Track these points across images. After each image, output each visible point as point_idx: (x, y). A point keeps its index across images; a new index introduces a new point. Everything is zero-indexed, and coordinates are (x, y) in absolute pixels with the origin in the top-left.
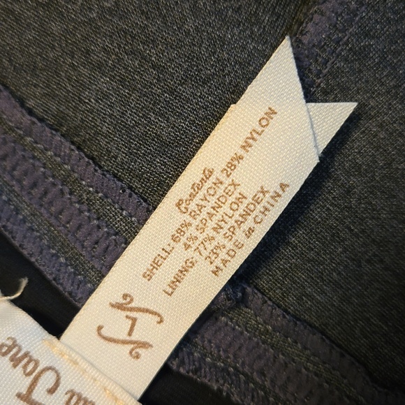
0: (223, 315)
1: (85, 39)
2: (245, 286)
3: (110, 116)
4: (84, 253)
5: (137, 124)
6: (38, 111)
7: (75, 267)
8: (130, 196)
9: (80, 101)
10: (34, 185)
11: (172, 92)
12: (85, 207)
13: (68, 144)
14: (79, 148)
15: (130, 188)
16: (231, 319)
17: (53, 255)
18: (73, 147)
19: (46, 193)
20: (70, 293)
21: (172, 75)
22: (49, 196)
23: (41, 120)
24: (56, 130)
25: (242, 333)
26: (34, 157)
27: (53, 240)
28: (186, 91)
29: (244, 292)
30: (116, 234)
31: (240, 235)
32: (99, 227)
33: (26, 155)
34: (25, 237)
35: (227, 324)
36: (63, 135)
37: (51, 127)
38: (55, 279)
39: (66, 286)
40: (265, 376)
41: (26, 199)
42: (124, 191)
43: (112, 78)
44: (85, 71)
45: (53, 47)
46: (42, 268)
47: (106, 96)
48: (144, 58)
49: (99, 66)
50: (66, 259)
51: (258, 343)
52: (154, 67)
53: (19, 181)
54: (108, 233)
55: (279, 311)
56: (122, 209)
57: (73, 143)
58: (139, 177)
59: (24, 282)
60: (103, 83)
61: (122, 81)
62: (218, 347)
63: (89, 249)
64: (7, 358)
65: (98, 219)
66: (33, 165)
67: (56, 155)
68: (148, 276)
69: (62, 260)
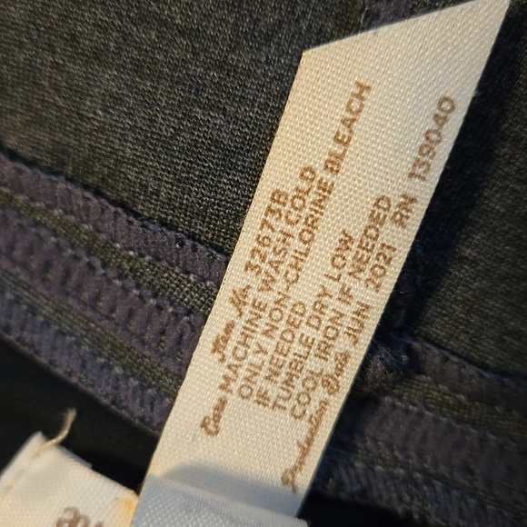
0: (385, 393)
1: (64, 17)
2: (409, 341)
3: (132, 129)
4: (147, 353)
5: (178, 131)
6: (25, 151)
7: (141, 378)
8: (195, 249)
9: (81, 117)
10: (47, 266)
11: (220, 66)
12: (131, 283)
13: (78, 191)
14: (98, 193)
15: (192, 236)
16: (400, 398)
17: (102, 367)
18: (88, 194)
19: (68, 273)
20: (142, 419)
21: (213, 39)
22: (74, 277)
23: (31, 163)
24: (57, 174)
25: (421, 415)
26: (37, 224)
27: (98, 342)
28: (242, 59)
29: (409, 350)
30: (189, 313)
32: (159, 308)
33: (24, 222)
34: (54, 348)
35: (394, 407)
36: (69, 180)
37: (50, 171)
38: (113, 402)
39: (134, 410)
40: (471, 472)
41: (41, 289)
42: (182, 245)
43: (122, 67)
44: (74, 69)
45: (21, 45)
46: (90, 390)
47: (118, 100)
48: (165, 23)
49: (98, 55)
50: (124, 368)
51: (449, 426)
52: (182, 33)
53: (24, 265)
54: (176, 314)
55: (471, 370)
56: (188, 273)
57: (86, 187)
58: (202, 215)
59: (71, 416)
60: (109, 79)
61: (138, 68)
62: (390, 446)
63: (154, 345)
65: (155, 296)
66: (38, 235)
67: (66, 212)
69: (118, 370)
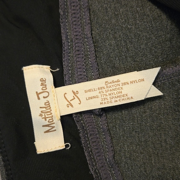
0: (93, 115)
1: (118, 29)
2: (104, 113)
3: (108, 50)
4: (76, 75)
5: (112, 57)
6: (94, 35)
7: (71, 76)
8: (97, 71)
9: (105, 42)
10: (78, 51)
11: (126, 57)
12: (85, 65)
13: (94, 48)
14: (95, 51)
15: (99, 69)
16: (94, 117)
17: (69, 69)
18: (94, 50)
20: (66, 81)
21: (129, 53)
22: (79, 56)
23: (92, 38)
24: (94, 43)
25: (94, 123)
26: (84, 44)
27: (72, 66)
28: (129, 59)
29: (102, 114)
30: (87, 77)
31: (113, 100)
32: (84, 72)
33: (82, 42)
34: (66, 60)
35: (92, 118)
36: (94, 45)
37: (93, 41)
38: (65, 75)
39: (66, 78)
40: (91, 136)
41: (74, 52)
42: (97, 69)
43: (116, 43)
44: (111, 36)
45: (109, 25)
46: (64, 70)
47: (111, 45)
48: (127, 45)
49: (115, 38)
50: (71, 73)
51: (96, 128)
52: (127, 48)
53: (76, 47)
54: (85, 75)
55: (106, 125)
56: (93, 73)
57: (95, 49)
58: (103, 69)
59: (58, 70)
60: (113, 42)
61: (117, 45)
62: (86, 121)
63: (78, 75)
64: (41, 82)
65: (86, 70)
66: (82, 46)
67: (89, 48)
68: (86, 92)
69: (70, 72)
